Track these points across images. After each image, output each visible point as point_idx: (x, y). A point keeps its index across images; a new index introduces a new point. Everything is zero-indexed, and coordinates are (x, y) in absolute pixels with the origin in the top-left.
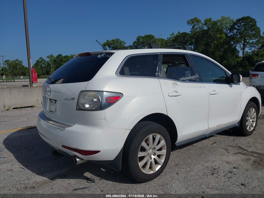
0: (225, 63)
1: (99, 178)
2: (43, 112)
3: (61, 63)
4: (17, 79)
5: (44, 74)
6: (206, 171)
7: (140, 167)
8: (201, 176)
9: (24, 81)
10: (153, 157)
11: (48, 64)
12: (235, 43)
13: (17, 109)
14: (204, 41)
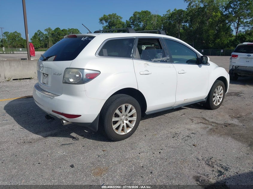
0: (218, 42)
1: (82, 137)
2: (38, 83)
3: (59, 36)
4: (16, 51)
5: (42, 47)
6: (169, 135)
7: (114, 129)
8: (164, 139)
9: (22, 53)
10: (125, 122)
11: (46, 37)
12: (230, 22)
13: (17, 80)
14: (200, 19)
